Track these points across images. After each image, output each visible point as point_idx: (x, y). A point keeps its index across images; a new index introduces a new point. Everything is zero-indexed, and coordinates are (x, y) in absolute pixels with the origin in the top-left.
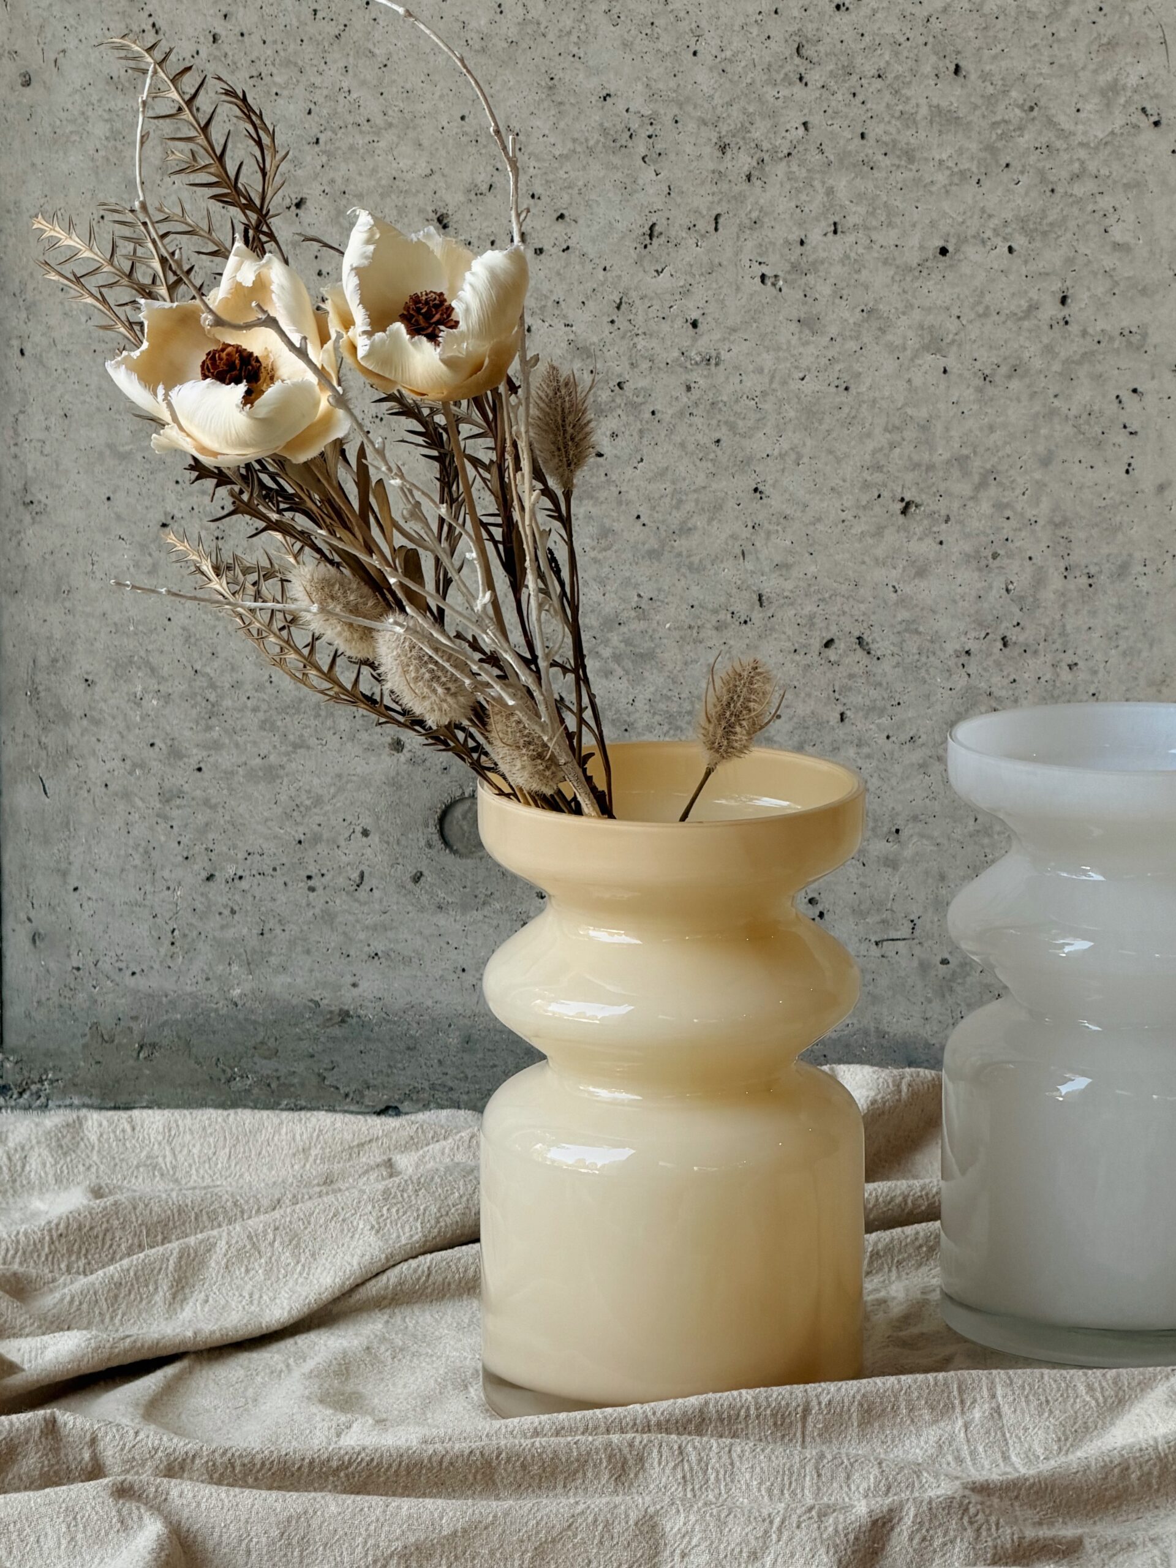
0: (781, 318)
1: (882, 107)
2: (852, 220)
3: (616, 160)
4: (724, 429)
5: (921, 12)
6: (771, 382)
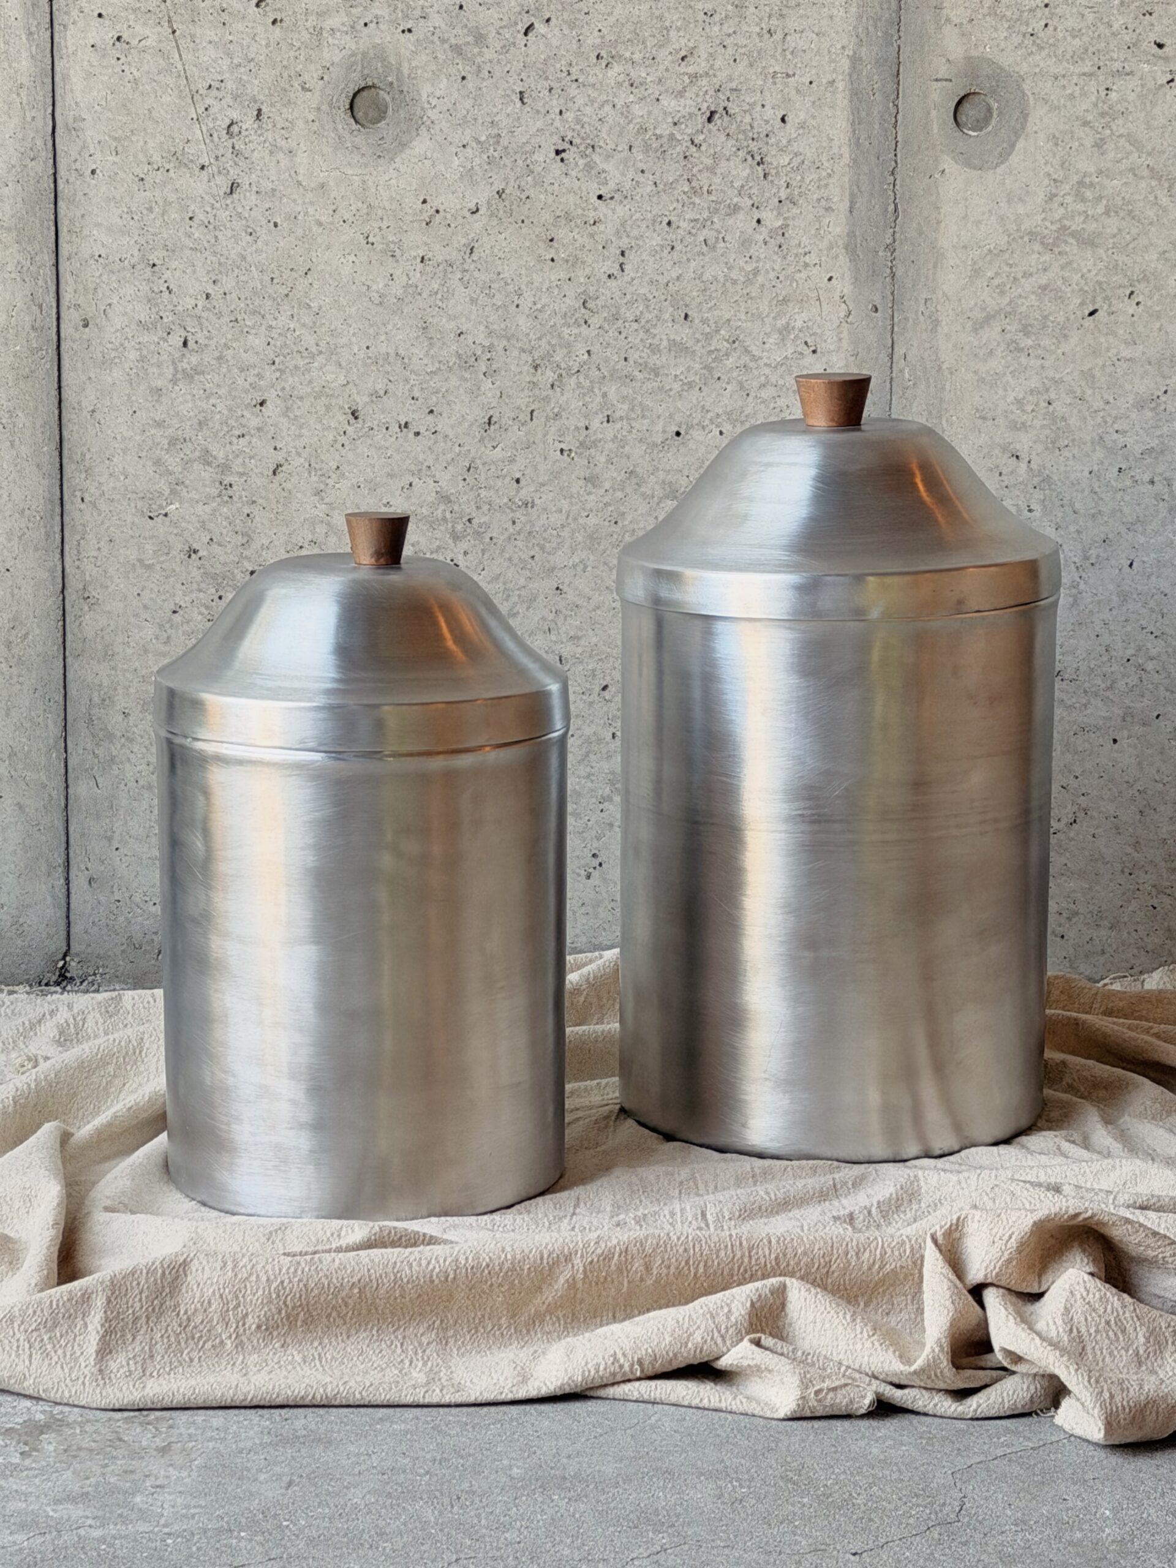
0: (573, 477)
1: (638, 341)
2: (618, 414)
3: (467, 375)
4: (537, 548)
5: (663, 280)
6: (567, 518)
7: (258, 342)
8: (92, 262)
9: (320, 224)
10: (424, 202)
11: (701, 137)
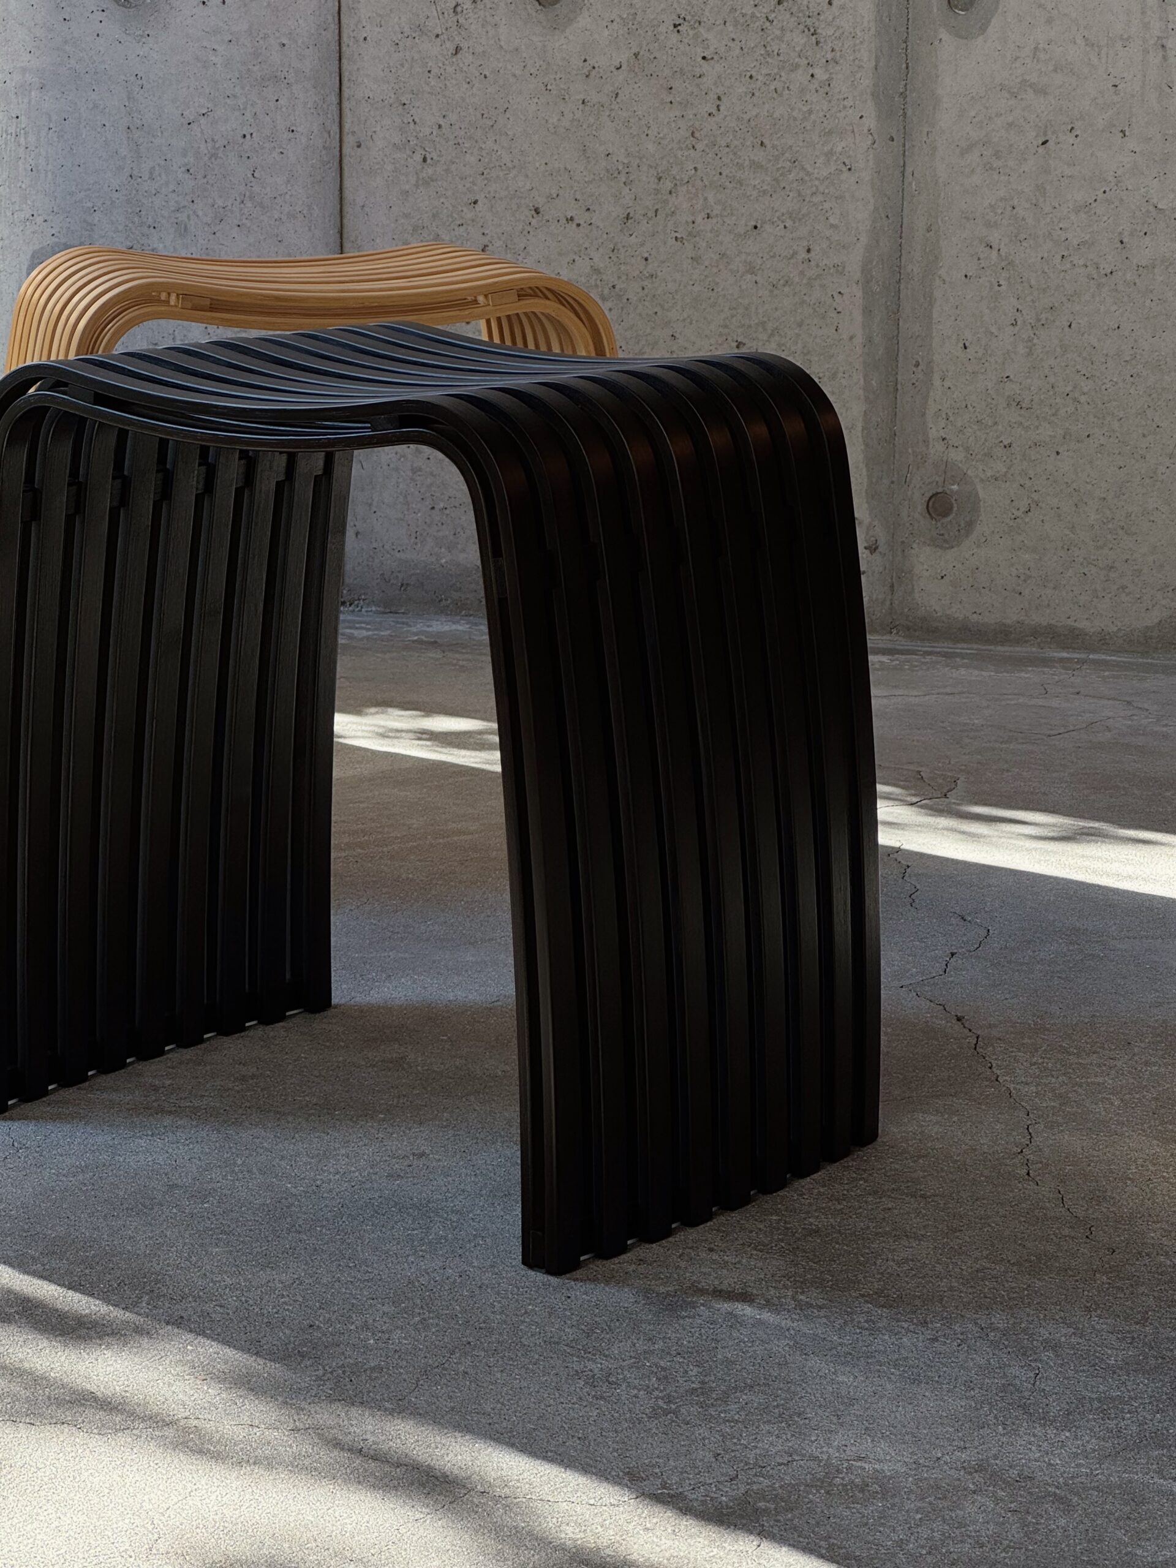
0: (684, 256)
1: (729, 160)
2: (715, 212)
3: (612, 183)
4: (659, 307)
5: (745, 116)
6: (679, 286)
7: (472, 159)
8: (363, 102)
9: (514, 75)
10: (585, 61)
11: (773, 15)
